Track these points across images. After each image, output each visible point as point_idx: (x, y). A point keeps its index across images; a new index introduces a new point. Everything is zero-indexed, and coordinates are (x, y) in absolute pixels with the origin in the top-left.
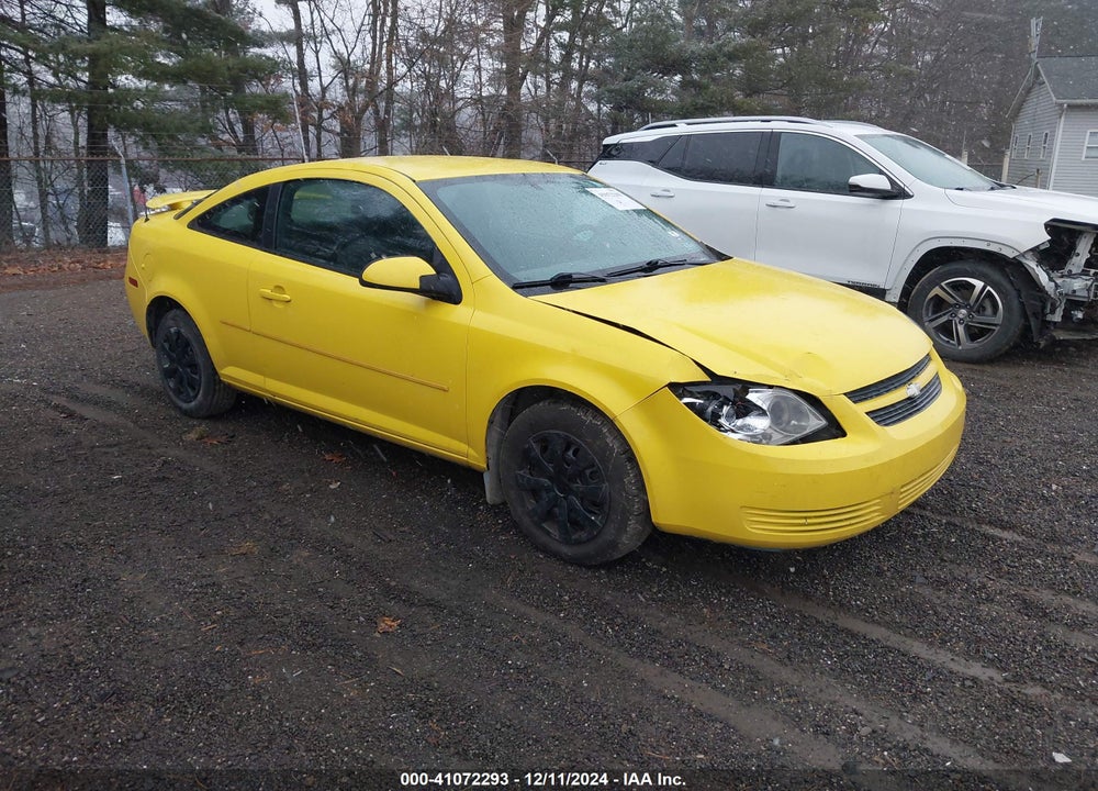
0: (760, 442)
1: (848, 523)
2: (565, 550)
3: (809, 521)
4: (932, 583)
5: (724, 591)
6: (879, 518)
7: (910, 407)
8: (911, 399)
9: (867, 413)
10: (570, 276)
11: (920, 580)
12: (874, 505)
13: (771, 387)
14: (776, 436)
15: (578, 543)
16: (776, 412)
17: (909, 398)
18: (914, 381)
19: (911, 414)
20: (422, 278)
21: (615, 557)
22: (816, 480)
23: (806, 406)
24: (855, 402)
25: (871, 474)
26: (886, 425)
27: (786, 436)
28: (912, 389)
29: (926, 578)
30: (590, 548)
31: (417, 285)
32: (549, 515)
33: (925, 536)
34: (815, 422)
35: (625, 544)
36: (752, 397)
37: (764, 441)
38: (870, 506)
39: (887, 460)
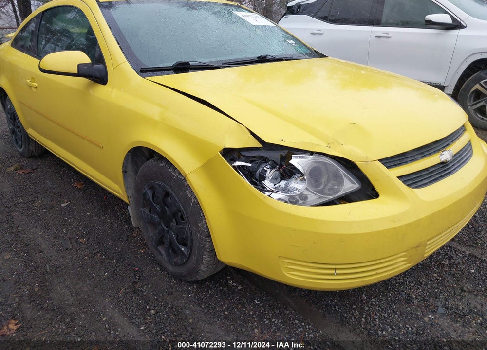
0: (295, 202)
1: (374, 272)
2: (170, 268)
3: (338, 272)
4: (451, 315)
5: (277, 312)
6: (405, 267)
7: (443, 170)
8: (443, 164)
9: (398, 177)
10: (188, 63)
11: (441, 310)
12: (401, 257)
13: (312, 153)
14: (312, 198)
15: (176, 264)
16: (315, 176)
17: (442, 163)
18: (447, 148)
19: (442, 177)
20: (79, 66)
21: (199, 279)
22: (343, 240)
23: (342, 171)
24: (388, 167)
25: (397, 234)
26: (417, 187)
27: (320, 198)
28: (446, 155)
29: (447, 308)
30: (182, 270)
31: (75, 71)
32: (161, 242)
33: (450, 266)
34: (349, 185)
35: (203, 271)
36: (296, 161)
37: (300, 202)
38: (396, 259)
39: (414, 219)
